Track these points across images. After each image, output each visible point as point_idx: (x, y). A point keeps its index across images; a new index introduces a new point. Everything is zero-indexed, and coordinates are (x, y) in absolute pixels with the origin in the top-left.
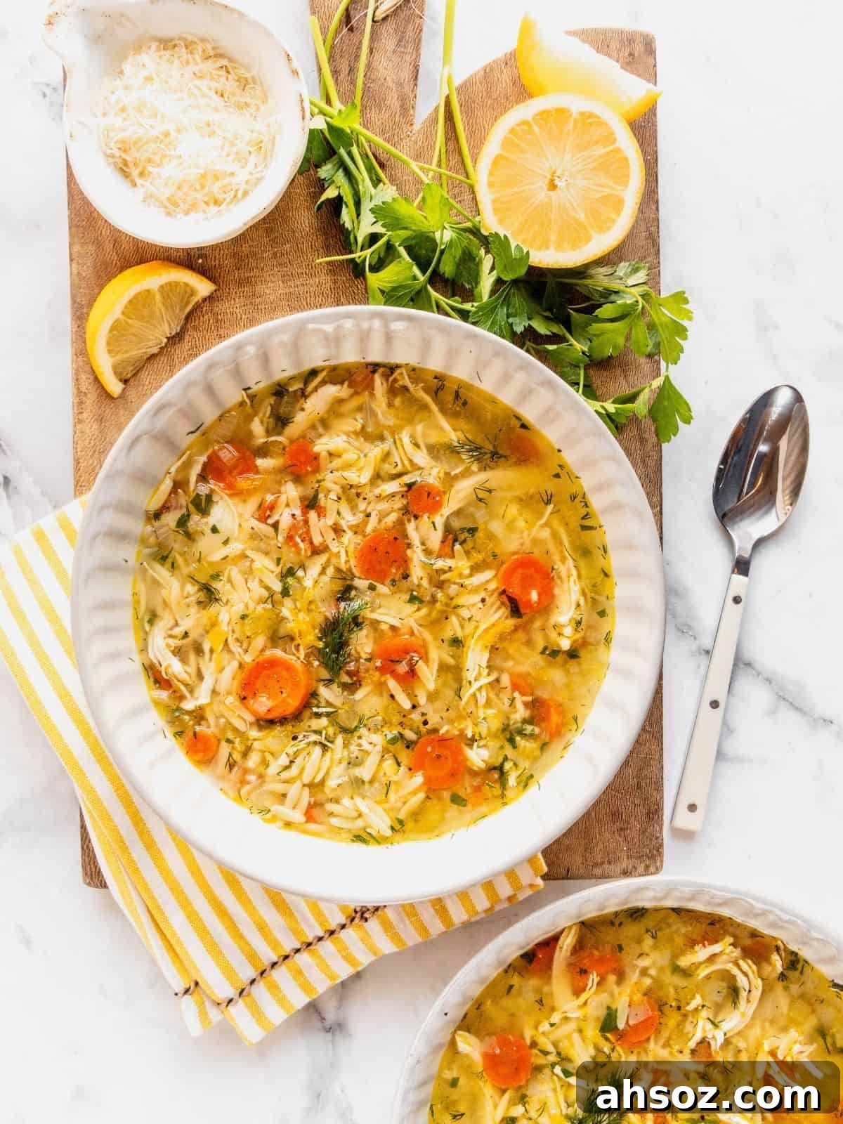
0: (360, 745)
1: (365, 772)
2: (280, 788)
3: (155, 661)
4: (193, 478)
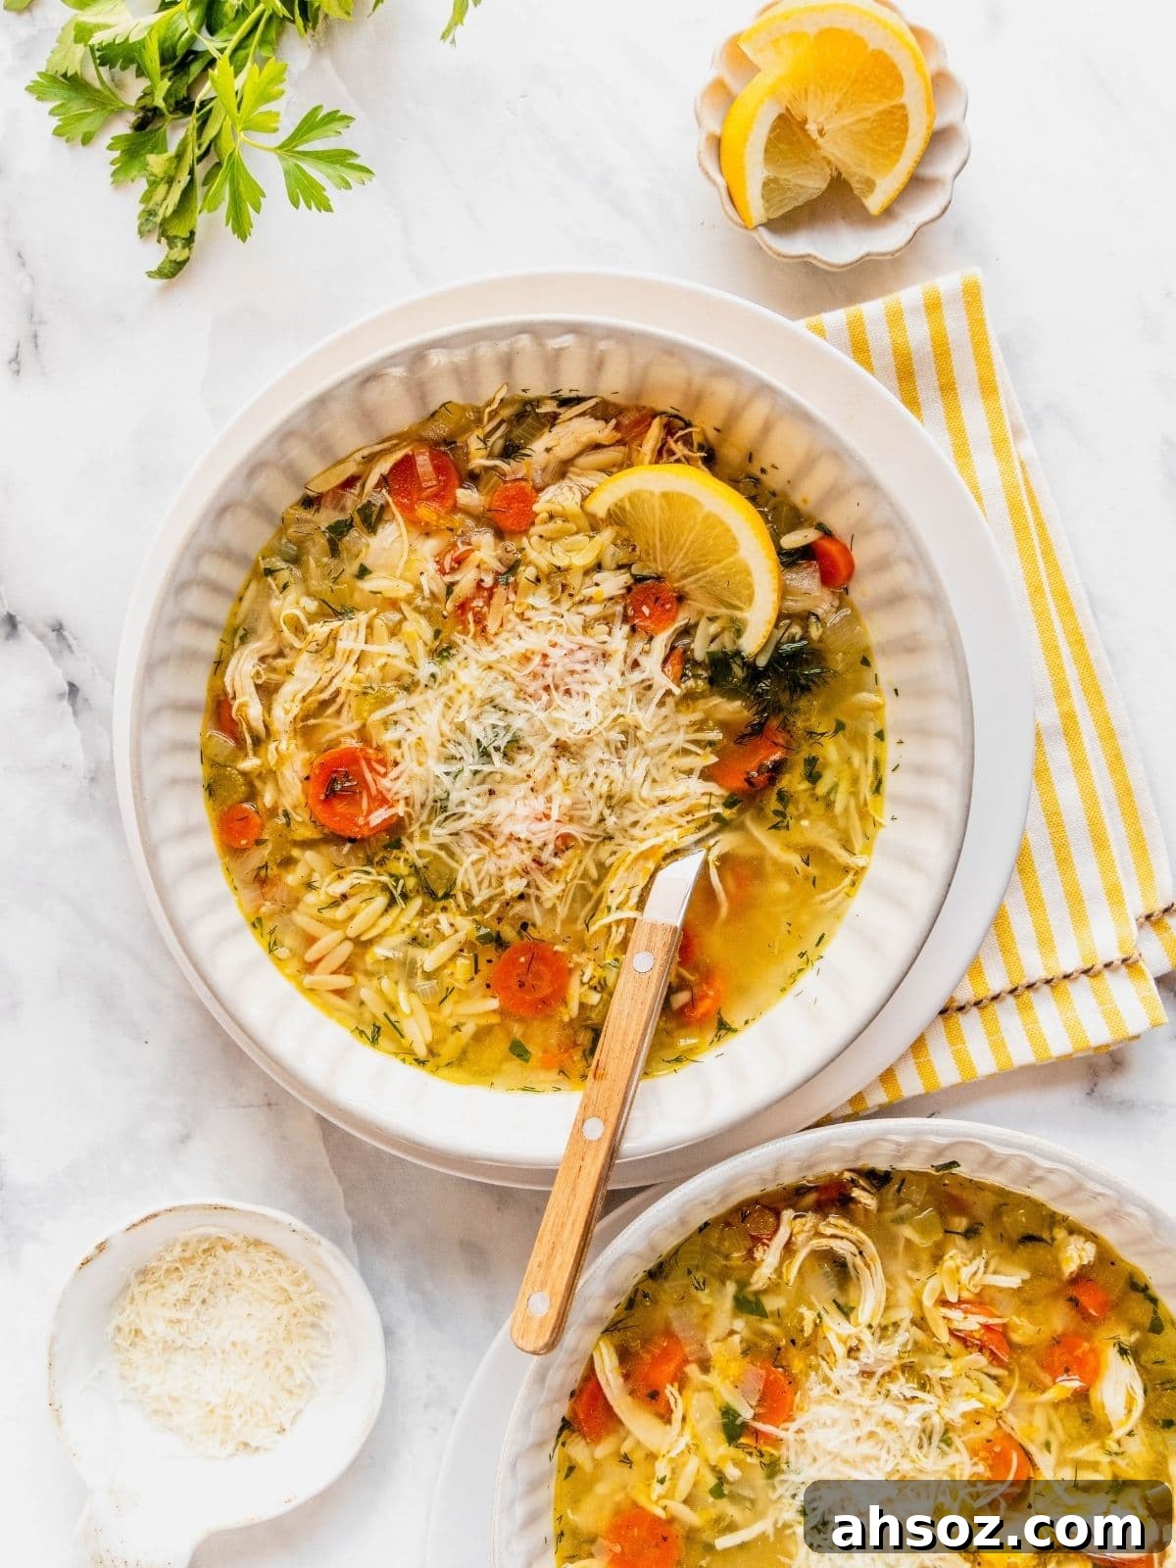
0: (437, 922)
1: (429, 959)
2: (313, 927)
3: (229, 690)
4: (373, 479)
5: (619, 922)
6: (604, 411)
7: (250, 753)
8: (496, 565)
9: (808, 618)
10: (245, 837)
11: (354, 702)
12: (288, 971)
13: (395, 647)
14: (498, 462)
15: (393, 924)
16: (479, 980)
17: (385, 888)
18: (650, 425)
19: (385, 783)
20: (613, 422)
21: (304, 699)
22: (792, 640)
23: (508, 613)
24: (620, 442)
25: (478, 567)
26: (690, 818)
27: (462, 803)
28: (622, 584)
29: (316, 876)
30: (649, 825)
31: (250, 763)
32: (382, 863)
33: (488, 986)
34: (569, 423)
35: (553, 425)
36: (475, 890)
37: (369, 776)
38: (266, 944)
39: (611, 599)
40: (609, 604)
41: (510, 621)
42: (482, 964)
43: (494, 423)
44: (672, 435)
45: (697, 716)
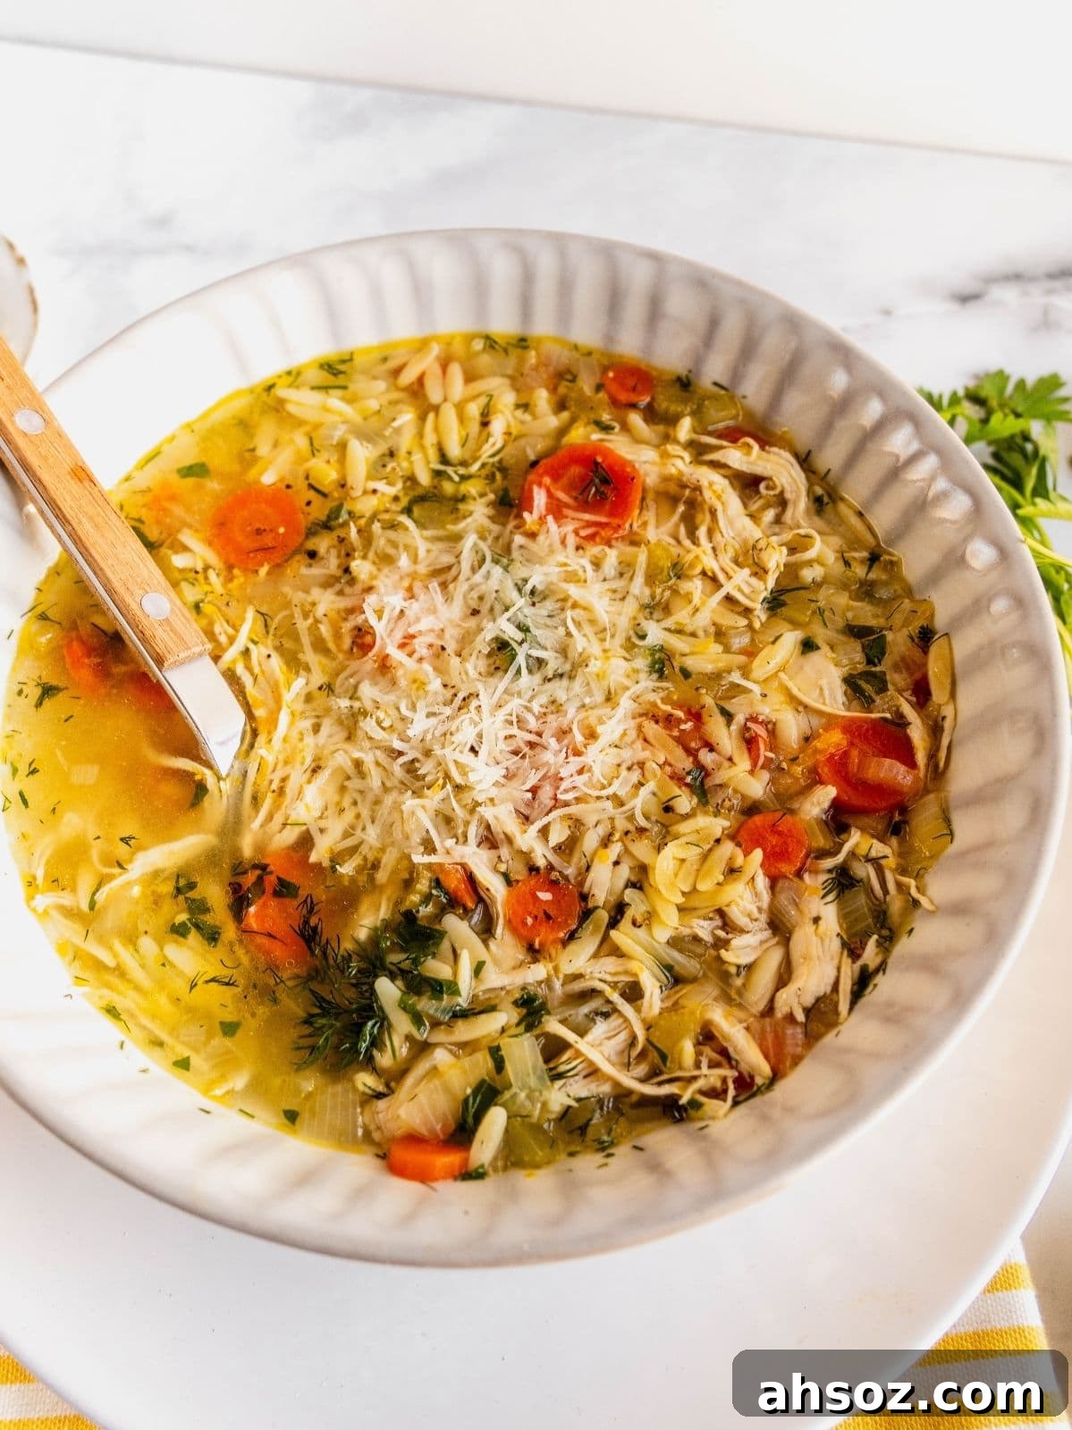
5: (232, 640)
6: (821, 1015)
7: (695, 436)
8: (719, 777)
9: (387, 1085)
10: (614, 379)
11: (675, 550)
12: (458, 338)
13: (703, 620)
14: (840, 858)
15: (422, 447)
16: (301, 484)
17: (464, 464)
18: (767, 1057)
19: (569, 528)
20: (800, 1017)
21: (713, 513)
22: (376, 1043)
23: (653, 754)
24: (770, 1010)
25: (730, 759)
26: (275, 786)
27: (488, 576)
28: (595, 891)
29: (527, 417)
30: (301, 740)
31: (685, 428)
32: (491, 478)
33: (288, 487)
34: (836, 962)
35: (844, 945)
36: (391, 534)
37: (587, 517)
38: (497, 339)
39: (588, 868)
40: (584, 861)
41: (643, 750)
42: (312, 495)
43: (891, 886)
44: (736, 1081)
45: (382, 876)
